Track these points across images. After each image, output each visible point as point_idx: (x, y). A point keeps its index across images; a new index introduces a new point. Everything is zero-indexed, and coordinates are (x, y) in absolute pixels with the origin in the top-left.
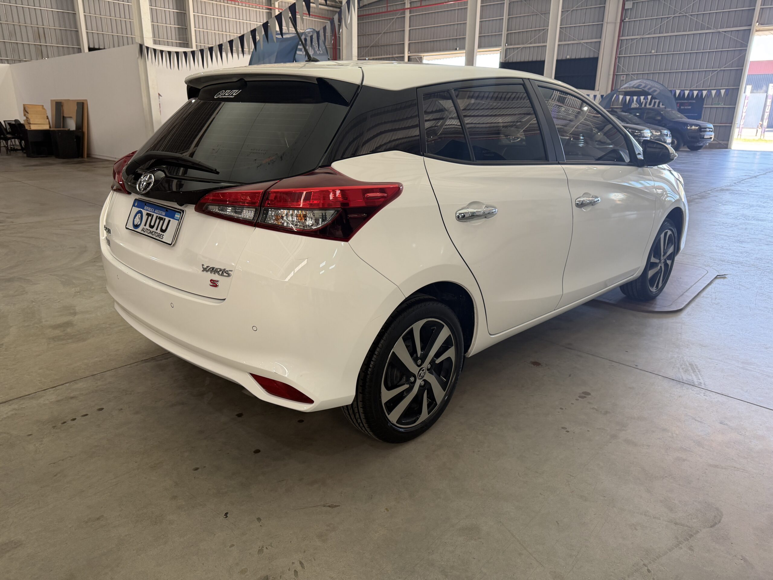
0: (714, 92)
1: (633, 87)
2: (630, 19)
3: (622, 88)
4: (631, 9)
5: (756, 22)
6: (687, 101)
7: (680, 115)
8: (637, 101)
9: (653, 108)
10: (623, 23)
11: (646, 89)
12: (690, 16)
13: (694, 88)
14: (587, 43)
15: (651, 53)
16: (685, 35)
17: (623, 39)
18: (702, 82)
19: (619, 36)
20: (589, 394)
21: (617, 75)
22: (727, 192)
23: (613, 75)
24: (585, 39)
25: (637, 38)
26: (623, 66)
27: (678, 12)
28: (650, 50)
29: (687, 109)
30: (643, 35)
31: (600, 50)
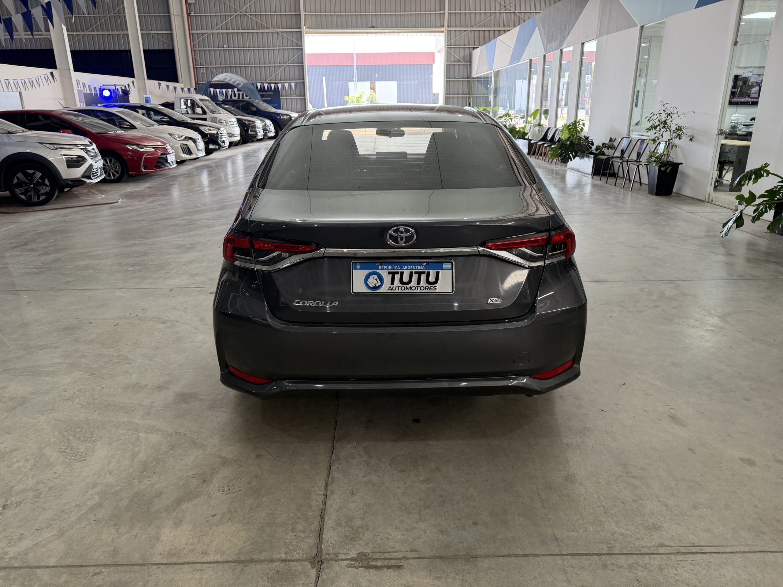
0: (286, 85)
1: (221, 80)
2: (195, 13)
4: (194, 3)
5: (304, 25)
7: (265, 105)
9: (239, 99)
10: (189, 16)
11: (231, 82)
12: (249, 15)
13: (270, 81)
14: (157, 34)
16: (250, 33)
17: (194, 33)
18: (274, 75)
19: (189, 30)
21: (196, 68)
23: (193, 67)
24: (154, 31)
25: (207, 33)
26: (200, 59)
27: (238, 11)
28: (222, 45)
29: (268, 100)
30: (212, 30)
31: (174, 43)
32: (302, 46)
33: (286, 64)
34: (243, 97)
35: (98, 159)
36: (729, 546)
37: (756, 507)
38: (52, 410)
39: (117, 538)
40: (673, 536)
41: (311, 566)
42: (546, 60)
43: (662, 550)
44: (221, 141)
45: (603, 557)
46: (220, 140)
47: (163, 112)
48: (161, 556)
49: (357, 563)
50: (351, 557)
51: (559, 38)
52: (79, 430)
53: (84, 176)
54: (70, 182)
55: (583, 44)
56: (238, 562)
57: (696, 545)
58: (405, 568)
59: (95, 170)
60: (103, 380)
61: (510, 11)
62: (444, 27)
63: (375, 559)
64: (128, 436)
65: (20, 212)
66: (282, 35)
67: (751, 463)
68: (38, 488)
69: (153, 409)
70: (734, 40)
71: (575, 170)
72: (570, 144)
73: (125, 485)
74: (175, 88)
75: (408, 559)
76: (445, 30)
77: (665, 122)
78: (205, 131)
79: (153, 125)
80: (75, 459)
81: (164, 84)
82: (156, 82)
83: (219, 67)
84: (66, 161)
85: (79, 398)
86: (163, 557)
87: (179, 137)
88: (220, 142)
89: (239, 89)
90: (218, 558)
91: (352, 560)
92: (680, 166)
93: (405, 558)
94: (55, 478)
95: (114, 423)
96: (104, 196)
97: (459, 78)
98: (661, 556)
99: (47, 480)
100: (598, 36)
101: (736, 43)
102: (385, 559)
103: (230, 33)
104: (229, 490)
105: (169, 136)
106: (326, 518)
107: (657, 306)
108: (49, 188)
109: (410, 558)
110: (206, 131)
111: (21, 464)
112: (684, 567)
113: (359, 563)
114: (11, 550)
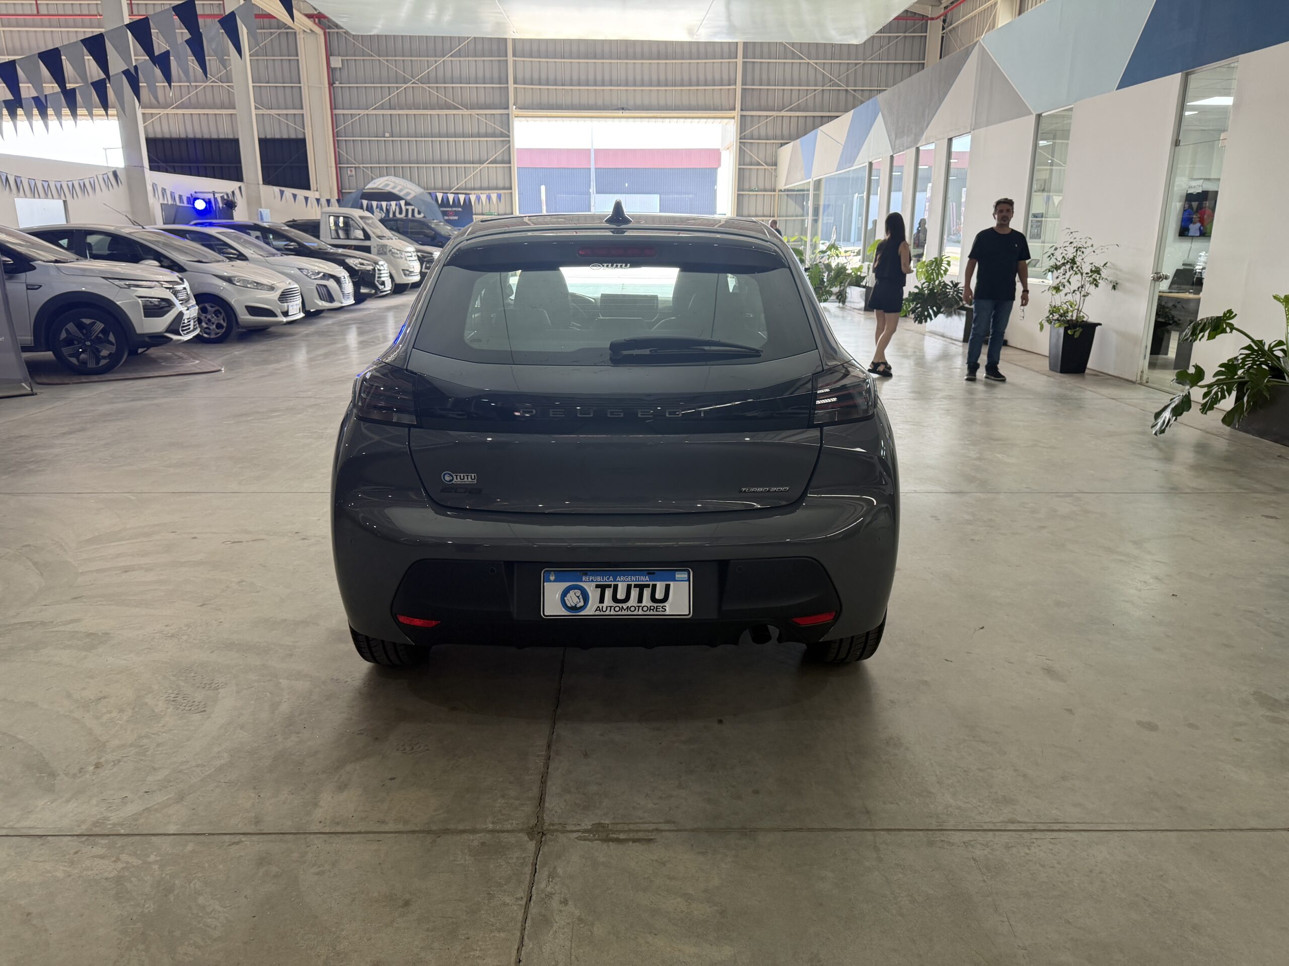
1: (380, 188)
2: (341, 83)
4: (340, 68)
5: (513, 105)
6: (451, 209)
8: (377, 207)
10: (332, 89)
11: (395, 191)
12: (427, 88)
13: (455, 190)
14: (279, 115)
15: (383, 136)
16: (427, 114)
17: (339, 114)
18: (464, 182)
19: (331, 109)
21: (341, 167)
23: (336, 167)
24: (276, 109)
25: (359, 115)
26: (347, 154)
28: (383, 133)
29: (453, 220)
30: (367, 109)
31: (306, 128)
32: (509, 136)
33: (483, 163)
34: (413, 215)
35: (190, 305)
36: (1105, 823)
37: (1150, 779)
38: (150, 649)
39: (258, 803)
40: (1029, 810)
41: (529, 837)
42: (895, 164)
43: (1011, 827)
44: (380, 282)
45: (930, 832)
46: (378, 281)
47: (289, 235)
48: (321, 824)
49: (591, 835)
50: (583, 828)
51: (914, 131)
52: (192, 675)
53: (169, 330)
54: (147, 339)
55: (950, 140)
56: (429, 832)
57: (1059, 821)
58: (657, 842)
59: (186, 321)
60: (220, 613)
61: (841, 86)
62: (735, 110)
63: (617, 831)
64: (264, 682)
65: (68, 384)
66: (478, 118)
67: (1152, 727)
68: (141, 744)
69: (297, 650)
70: (1175, 139)
71: (939, 335)
72: (929, 294)
73: (265, 742)
74: (306, 199)
75: (662, 831)
76: (736, 115)
77: (1073, 261)
78: (354, 266)
79: (274, 255)
80: (190, 709)
81: (289, 192)
82: (276, 189)
83: (377, 167)
84: (143, 306)
85: (188, 635)
86: (324, 825)
87: (313, 274)
88: (377, 283)
89: (408, 201)
90: (401, 827)
91: (585, 831)
92: (1098, 328)
93: (657, 830)
94: (164, 732)
95: (242, 667)
96: (198, 362)
97: (758, 191)
98: (1010, 833)
99: (154, 734)
100: (973, 127)
101: (1177, 143)
102: (630, 831)
103: (396, 115)
104: (413, 748)
105: (298, 272)
106: (549, 783)
107: (1044, 527)
108: (115, 347)
109: (665, 831)
110: (356, 266)
111: (114, 715)
112: (1040, 846)
113: (594, 836)
114: (113, 815)
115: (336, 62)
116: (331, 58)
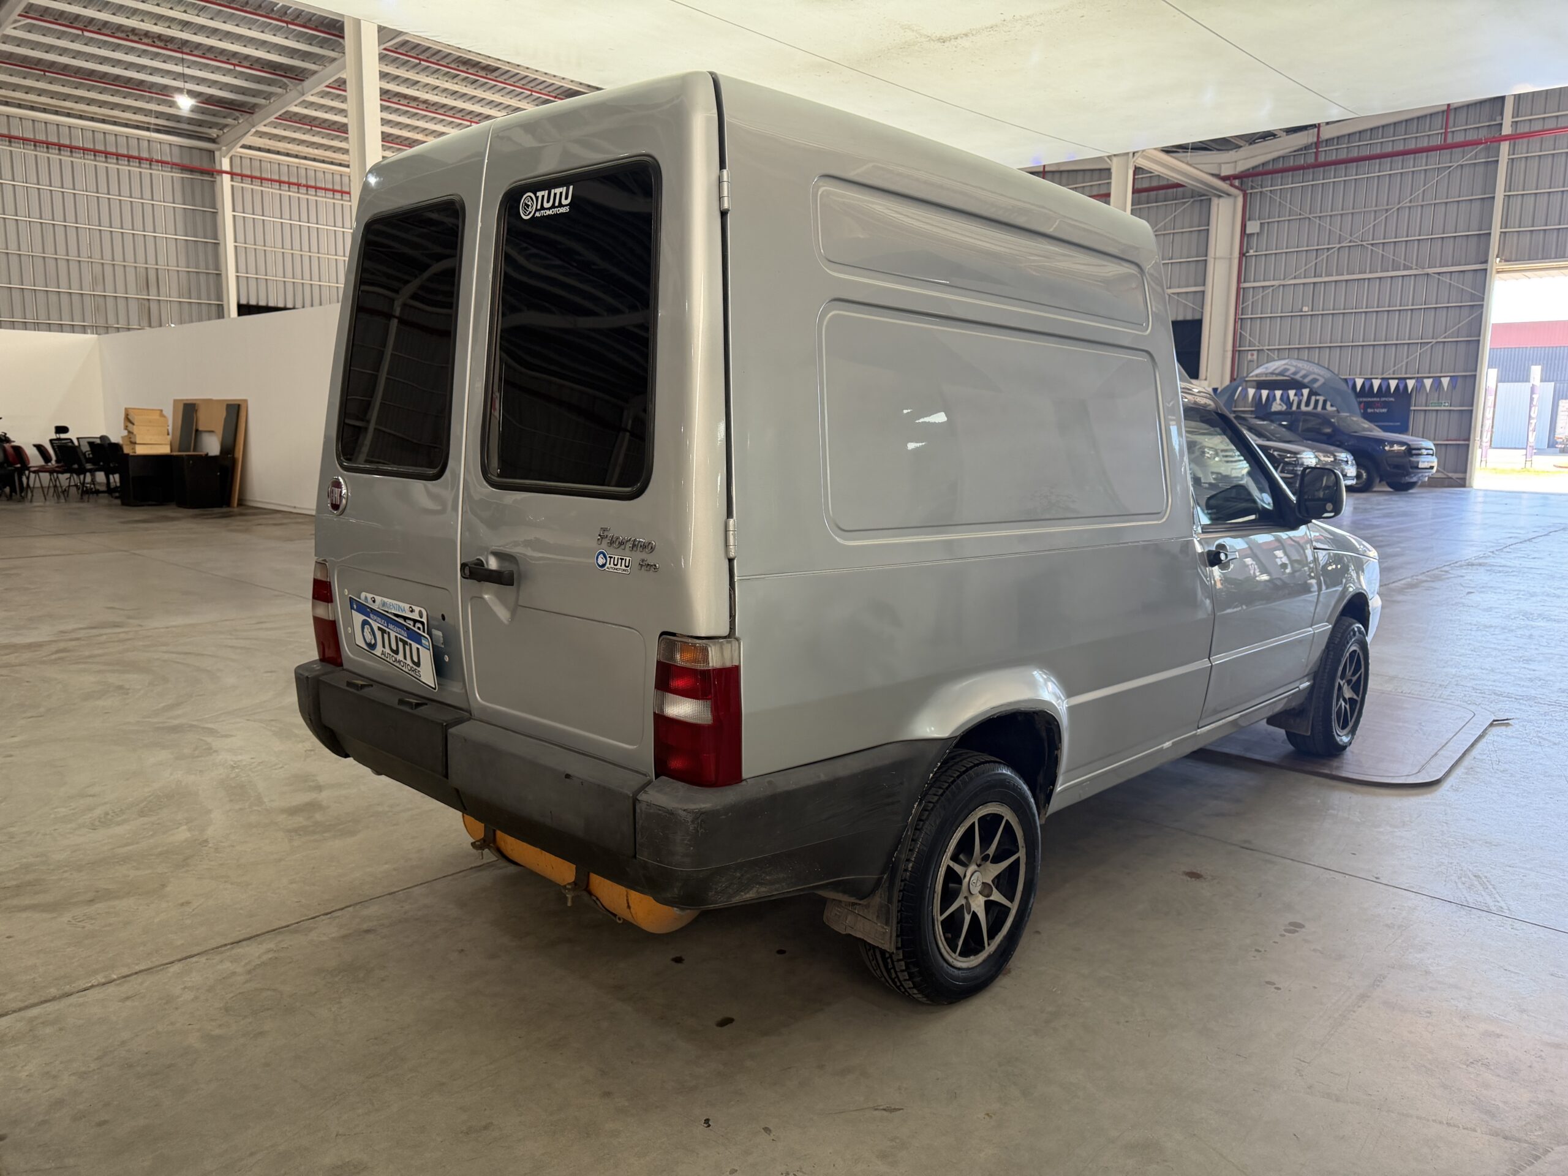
0: (1428, 383)
1: (1272, 373)
2: (1256, 251)
3: (1251, 375)
4: (1258, 234)
5: (1495, 256)
6: (1378, 399)
7: (1366, 425)
8: (1282, 399)
9: (1315, 411)
10: (1244, 259)
11: (1298, 377)
12: (1370, 247)
13: (1389, 374)
14: (1178, 294)
15: (1301, 311)
16: (1364, 279)
17: (1247, 288)
18: (1404, 363)
19: (1239, 281)
20: (1301, 926)
21: (1239, 351)
22: (1482, 569)
23: (1233, 351)
24: (1175, 288)
25: (1272, 286)
26: (1250, 335)
27: (1346, 240)
28: (1300, 307)
29: (1380, 413)
30: (1284, 279)
31: (1205, 307)
32: (1483, 299)
33: (1436, 339)
34: (1324, 407)
66: (1439, 279)
89: (1314, 390)
103: (1321, 282)
115: (1253, 227)
116: (1248, 223)
